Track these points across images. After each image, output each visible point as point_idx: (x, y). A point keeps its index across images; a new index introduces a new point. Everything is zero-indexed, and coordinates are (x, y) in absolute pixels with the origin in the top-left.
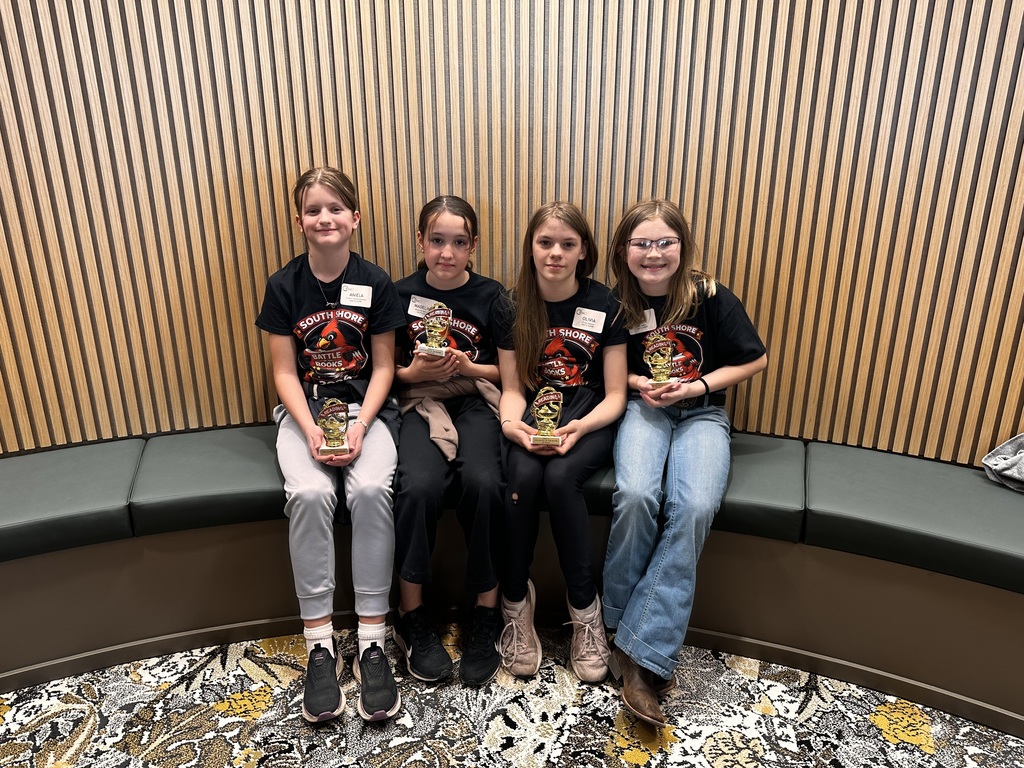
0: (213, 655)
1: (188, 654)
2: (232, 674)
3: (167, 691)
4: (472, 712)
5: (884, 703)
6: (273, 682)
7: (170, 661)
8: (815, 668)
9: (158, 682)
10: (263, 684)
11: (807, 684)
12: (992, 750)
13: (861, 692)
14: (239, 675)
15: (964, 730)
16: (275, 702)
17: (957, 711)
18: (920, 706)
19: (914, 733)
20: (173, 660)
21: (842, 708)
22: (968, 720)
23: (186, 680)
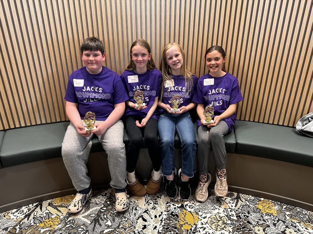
0: (37, 206)
1: (28, 207)
2: (44, 212)
3: (21, 221)
4: (131, 218)
5: (260, 201)
6: (60, 214)
7: (21, 210)
8: (239, 191)
9: (17, 218)
10: (56, 215)
11: (237, 197)
12: (293, 212)
13: (253, 198)
14: (47, 213)
15: (284, 207)
16: (61, 221)
17: (282, 201)
18: (271, 201)
19: (270, 209)
20: (22, 209)
21: (248, 203)
22: (285, 204)
23: (28, 216)
